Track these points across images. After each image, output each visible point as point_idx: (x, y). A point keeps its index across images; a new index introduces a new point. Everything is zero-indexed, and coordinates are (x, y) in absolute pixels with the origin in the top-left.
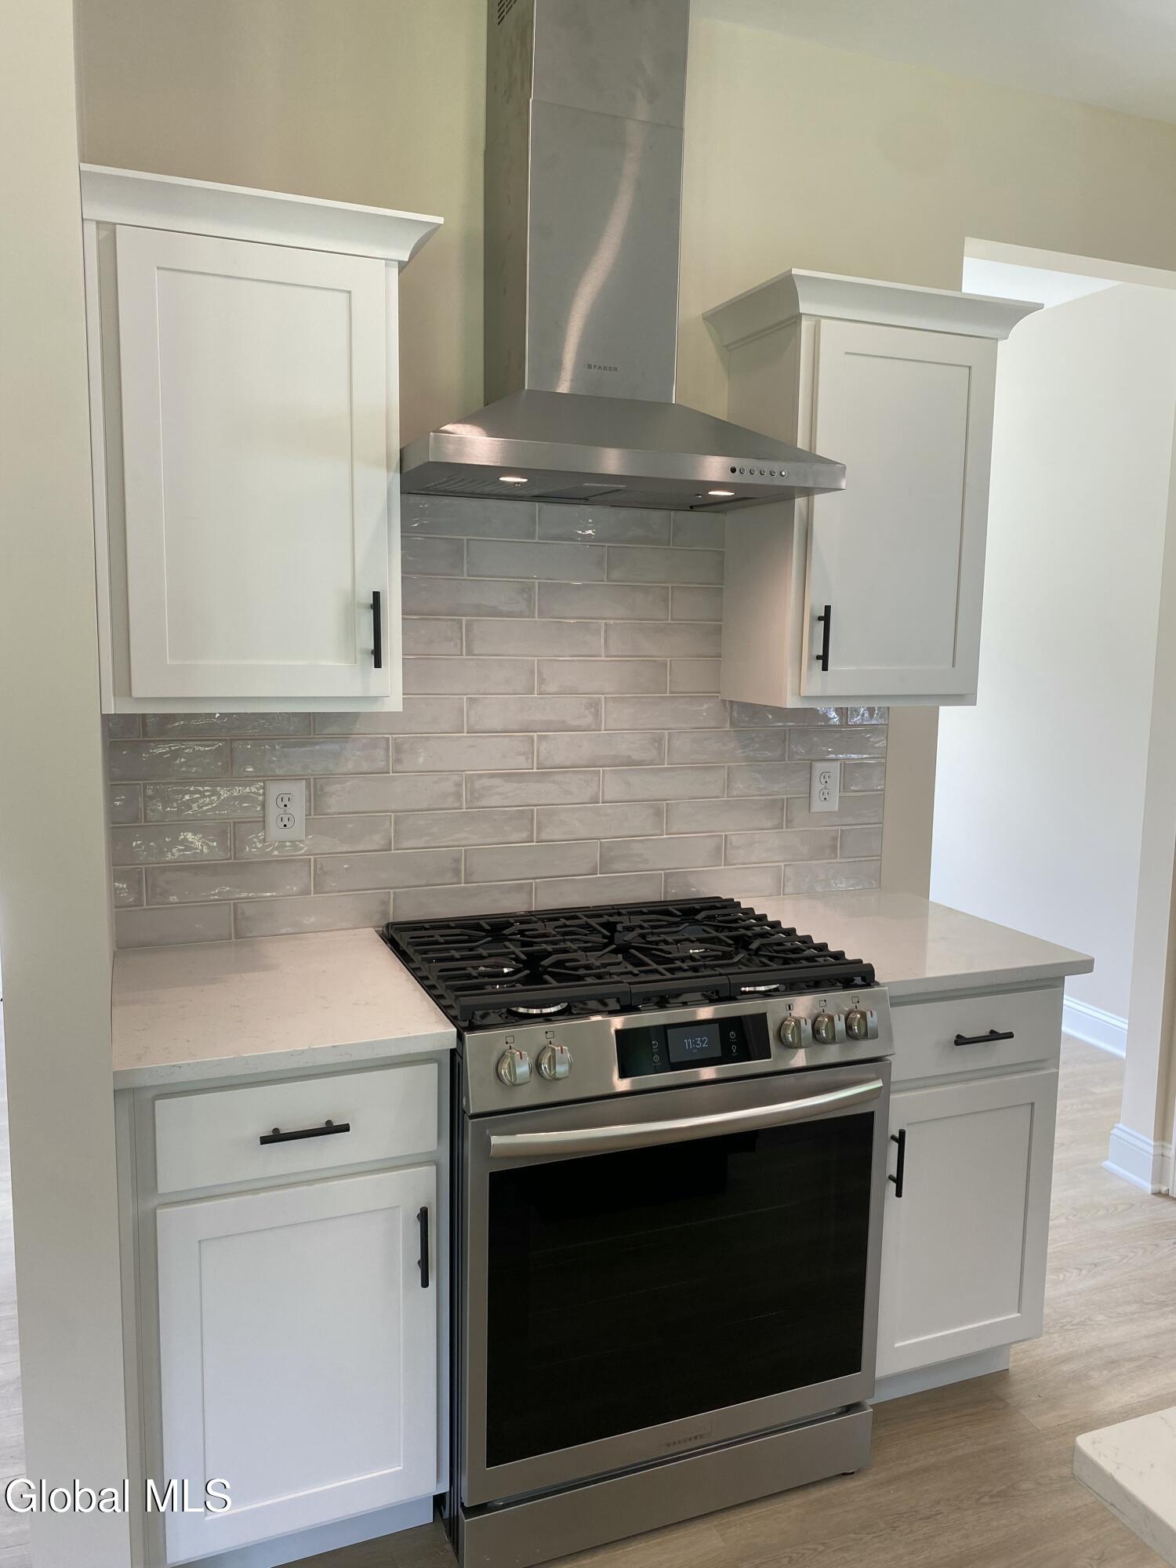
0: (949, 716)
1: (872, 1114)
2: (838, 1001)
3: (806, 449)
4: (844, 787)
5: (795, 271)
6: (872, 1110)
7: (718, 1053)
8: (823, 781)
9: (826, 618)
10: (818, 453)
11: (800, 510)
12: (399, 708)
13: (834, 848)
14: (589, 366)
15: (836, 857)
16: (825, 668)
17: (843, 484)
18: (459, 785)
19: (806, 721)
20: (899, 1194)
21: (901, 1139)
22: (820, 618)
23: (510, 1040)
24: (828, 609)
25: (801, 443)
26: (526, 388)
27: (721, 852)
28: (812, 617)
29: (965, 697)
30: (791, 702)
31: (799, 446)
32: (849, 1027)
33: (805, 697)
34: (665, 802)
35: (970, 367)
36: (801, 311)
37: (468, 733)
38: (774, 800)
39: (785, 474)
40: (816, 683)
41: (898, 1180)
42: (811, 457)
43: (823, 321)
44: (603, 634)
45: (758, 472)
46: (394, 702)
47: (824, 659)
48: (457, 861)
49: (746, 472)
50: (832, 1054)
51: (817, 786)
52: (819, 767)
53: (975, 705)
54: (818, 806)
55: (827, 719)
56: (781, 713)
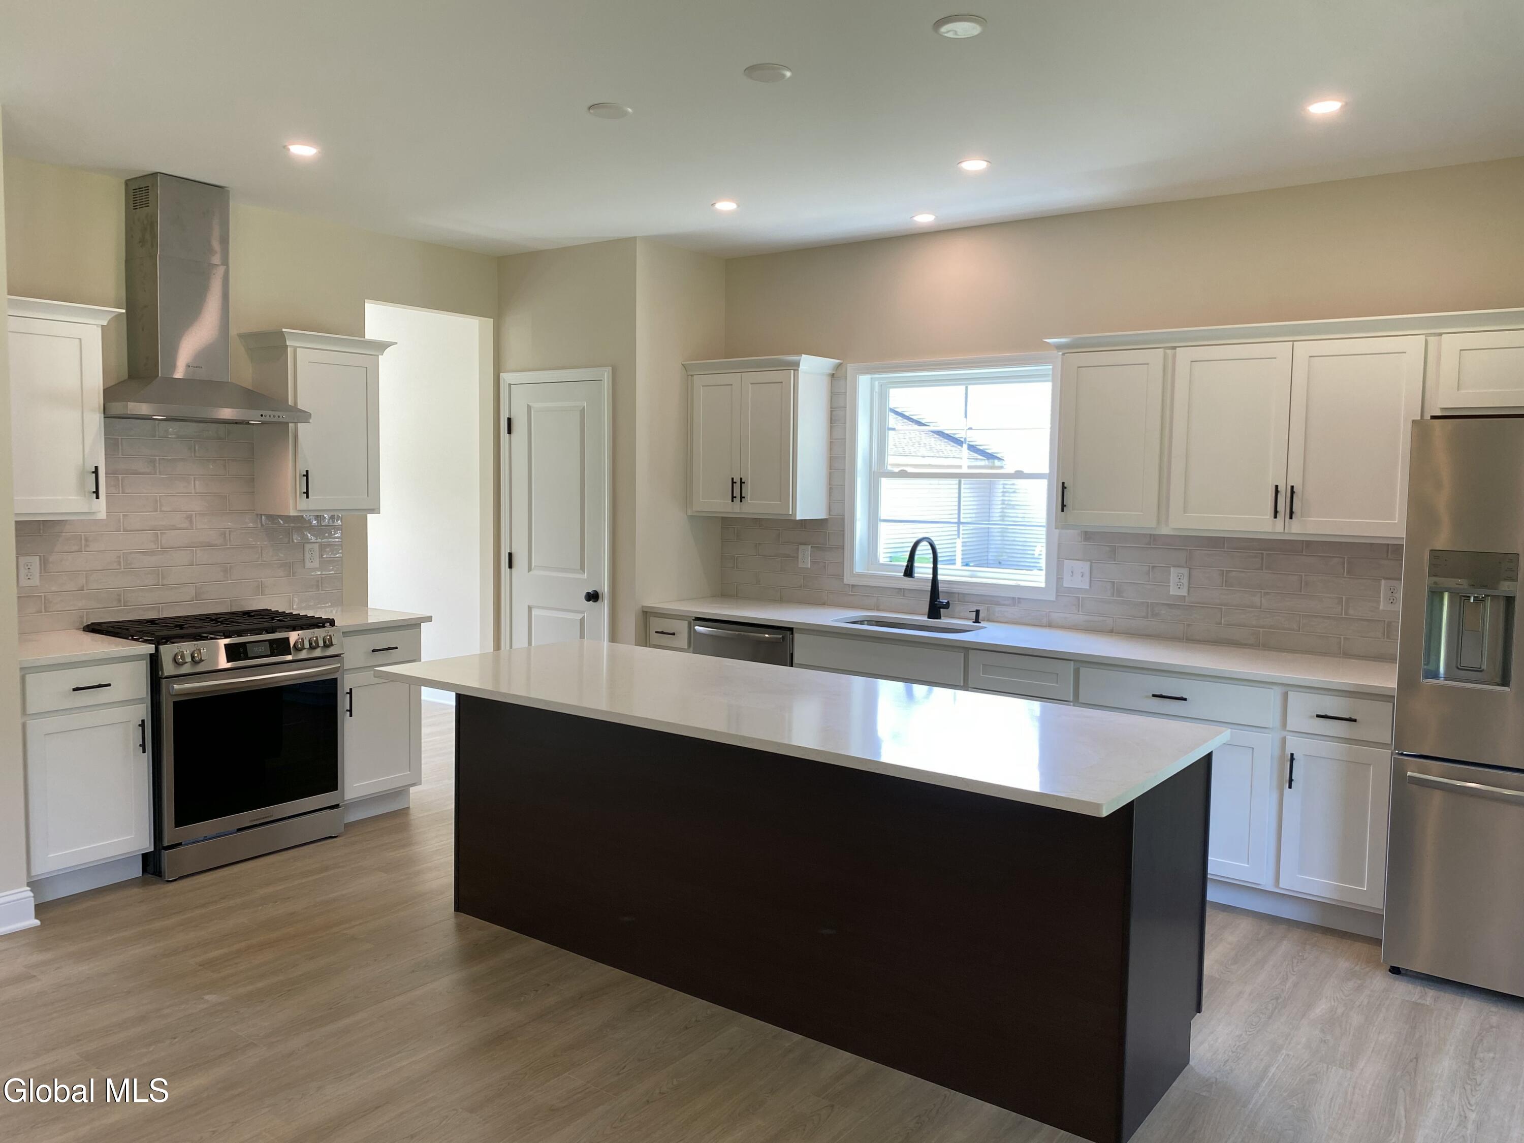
0: (370, 517)
1: (336, 679)
2: (319, 633)
3: (293, 405)
4: (321, 556)
5: (284, 330)
6: (336, 677)
7: (269, 653)
8: (310, 553)
9: (307, 475)
10: (299, 407)
11: (292, 430)
12: (105, 517)
13: (318, 586)
14: (189, 366)
15: (319, 591)
16: (307, 497)
17: (311, 421)
18: (119, 557)
19: (299, 523)
20: (351, 715)
21: (350, 693)
22: (304, 476)
23: (179, 648)
24: (307, 471)
25: (290, 403)
26: (160, 375)
27: (260, 589)
28: (300, 474)
29: (376, 510)
30: (293, 513)
31: (290, 404)
32: (325, 642)
33: (299, 510)
34: (229, 565)
35: (366, 368)
36: (287, 344)
37: (123, 531)
38: (286, 563)
39: (284, 416)
40: (304, 504)
41: (350, 711)
42: (295, 409)
43: (298, 349)
44: (193, 483)
45: (270, 415)
46: (102, 515)
47: (307, 493)
48: (119, 595)
49: (268, 416)
50: (318, 653)
51: (307, 556)
52: (308, 547)
53: (379, 513)
54: (308, 565)
55: (310, 522)
56: (287, 518)
